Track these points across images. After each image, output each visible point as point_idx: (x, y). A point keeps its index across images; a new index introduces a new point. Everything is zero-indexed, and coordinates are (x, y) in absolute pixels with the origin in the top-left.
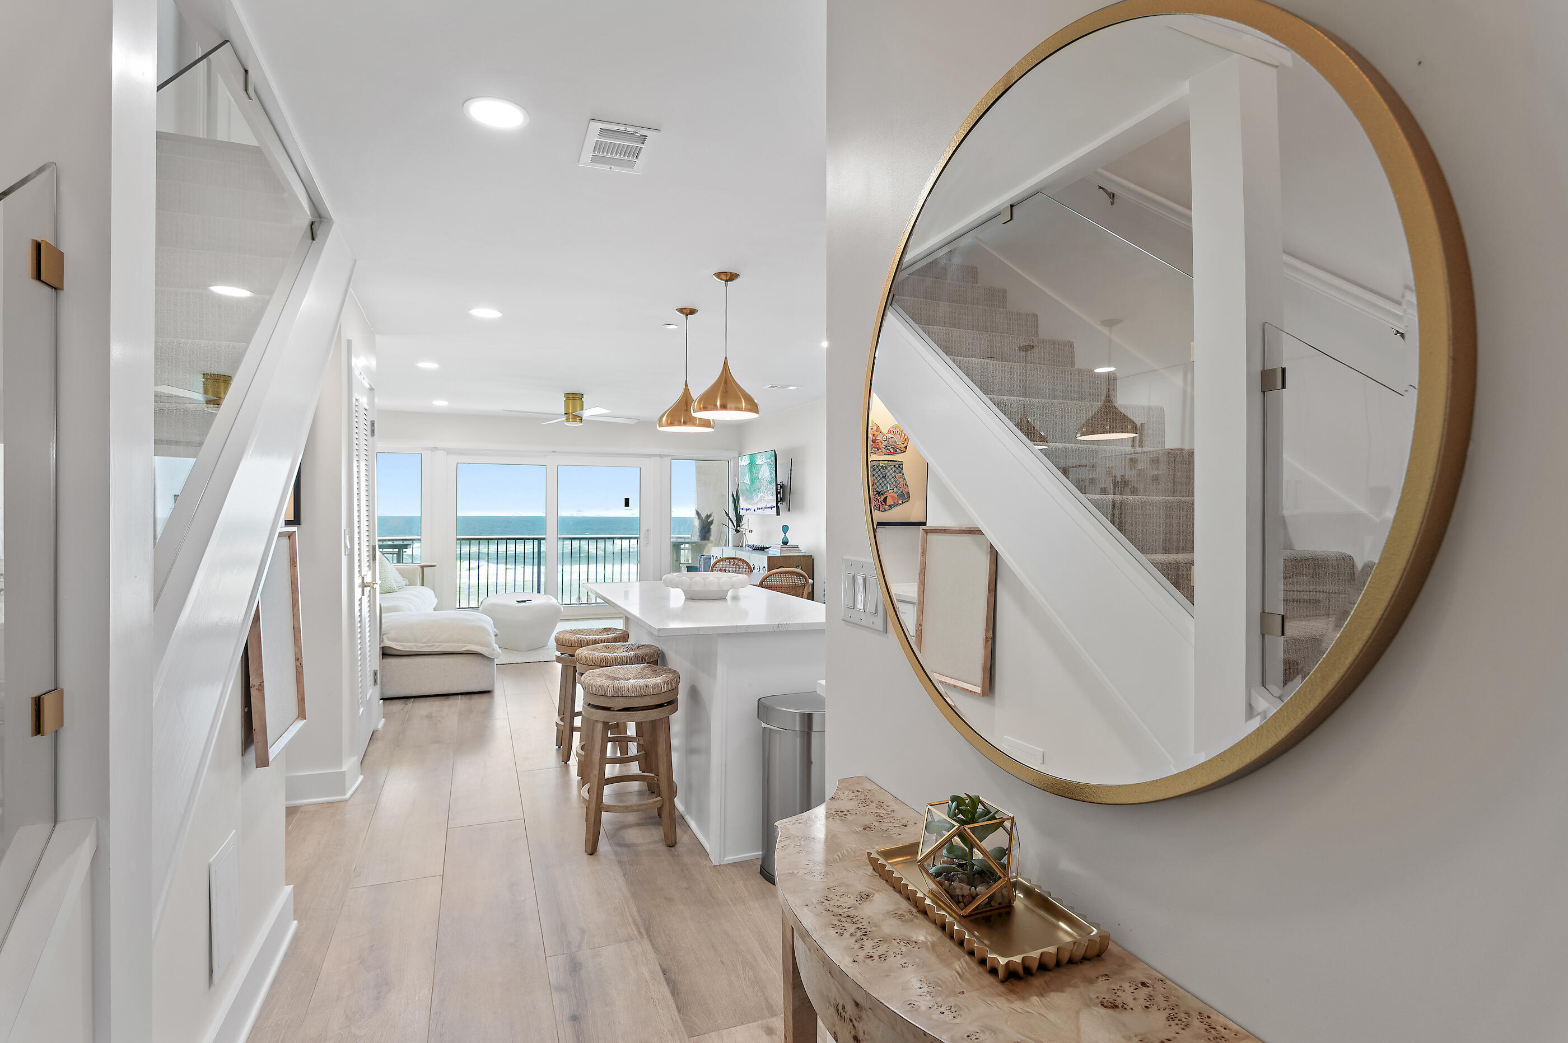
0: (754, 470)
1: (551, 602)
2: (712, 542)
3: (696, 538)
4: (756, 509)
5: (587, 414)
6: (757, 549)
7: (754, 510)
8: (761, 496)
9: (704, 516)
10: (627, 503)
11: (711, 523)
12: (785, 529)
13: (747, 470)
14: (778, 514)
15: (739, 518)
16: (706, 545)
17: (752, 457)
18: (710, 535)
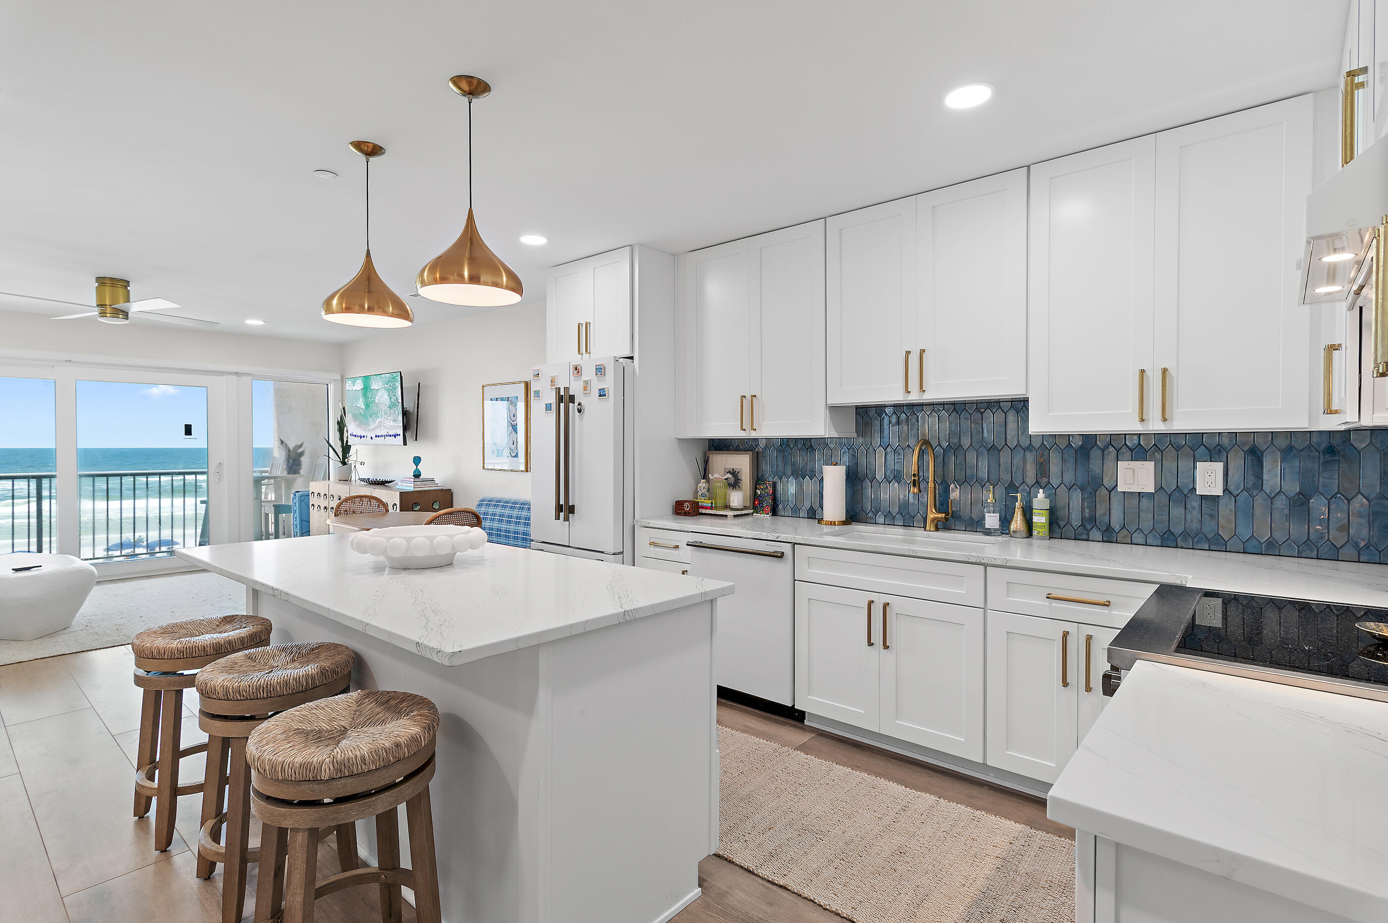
0: (369, 395)
1: (75, 565)
2: (302, 476)
3: (280, 470)
4: (374, 437)
5: (135, 307)
6: (373, 484)
7: (372, 438)
8: (380, 422)
9: (291, 447)
10: (188, 430)
11: (301, 454)
12: (417, 460)
13: (360, 394)
14: (405, 443)
15: (346, 449)
16: (296, 479)
17: (367, 379)
18: (301, 468)
